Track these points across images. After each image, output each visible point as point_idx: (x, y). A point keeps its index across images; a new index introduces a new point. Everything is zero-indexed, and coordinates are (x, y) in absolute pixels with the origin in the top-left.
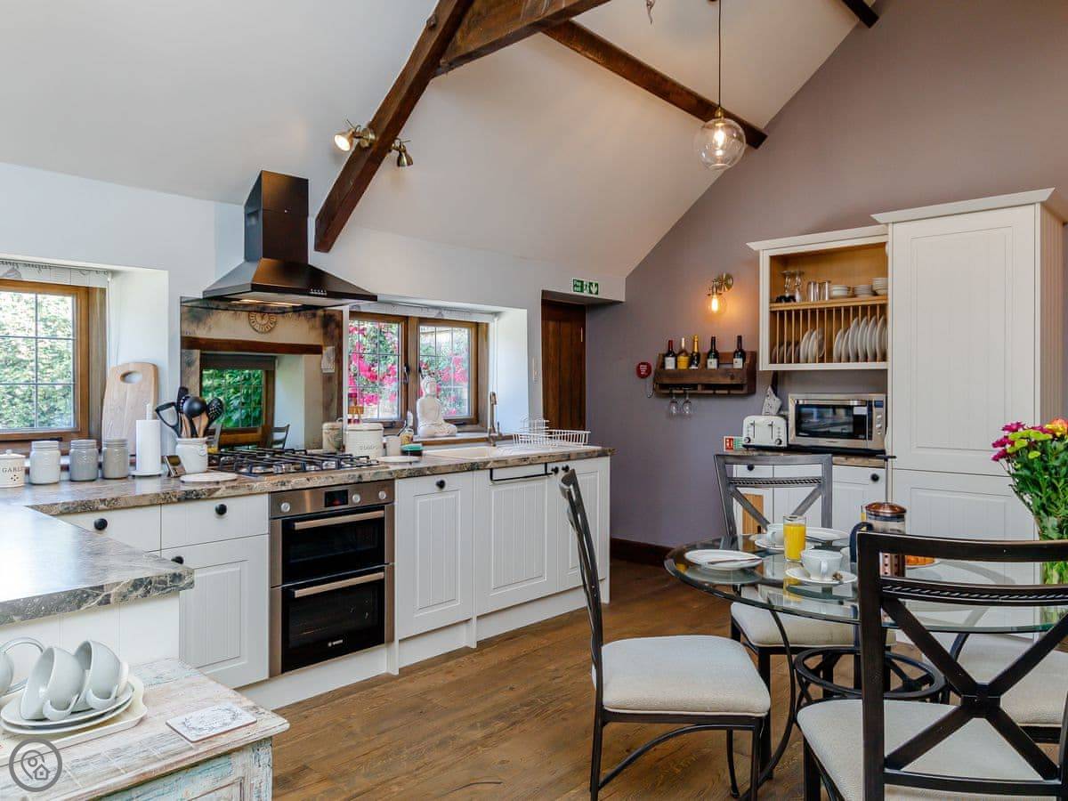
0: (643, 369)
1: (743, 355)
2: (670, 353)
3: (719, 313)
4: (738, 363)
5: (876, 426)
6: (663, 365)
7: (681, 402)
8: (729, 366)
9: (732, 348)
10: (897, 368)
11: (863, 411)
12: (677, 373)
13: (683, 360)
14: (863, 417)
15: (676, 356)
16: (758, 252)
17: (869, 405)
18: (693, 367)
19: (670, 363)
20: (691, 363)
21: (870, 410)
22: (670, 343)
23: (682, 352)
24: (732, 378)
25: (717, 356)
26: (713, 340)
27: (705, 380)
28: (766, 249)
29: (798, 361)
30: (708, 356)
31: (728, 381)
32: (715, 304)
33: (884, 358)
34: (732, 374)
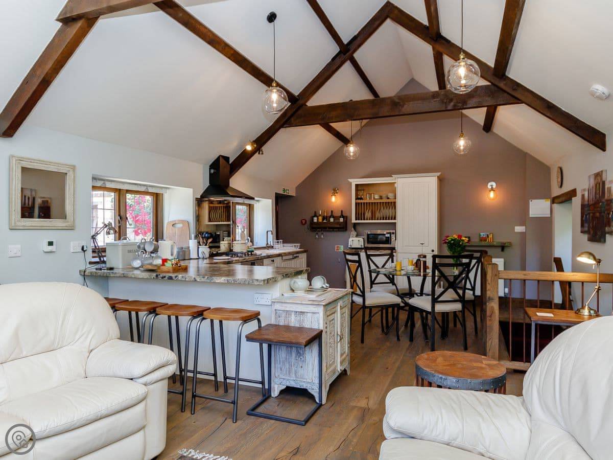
0: (304, 222)
1: (343, 217)
2: (315, 216)
3: (336, 202)
4: (342, 220)
5: (393, 240)
6: (313, 220)
7: (320, 233)
8: (338, 221)
9: (340, 214)
10: (399, 221)
11: (388, 235)
12: (318, 223)
13: (320, 218)
14: (388, 237)
15: (318, 217)
16: (351, 183)
17: (390, 233)
18: (325, 221)
19: (315, 220)
20: (323, 220)
21: (391, 235)
22: (315, 212)
23: (320, 215)
24: (340, 225)
25: (333, 217)
26: (332, 211)
27: (330, 226)
28: (354, 182)
29: (364, 220)
30: (330, 217)
31: (338, 226)
32: (333, 199)
33: (395, 219)
34: (340, 223)
